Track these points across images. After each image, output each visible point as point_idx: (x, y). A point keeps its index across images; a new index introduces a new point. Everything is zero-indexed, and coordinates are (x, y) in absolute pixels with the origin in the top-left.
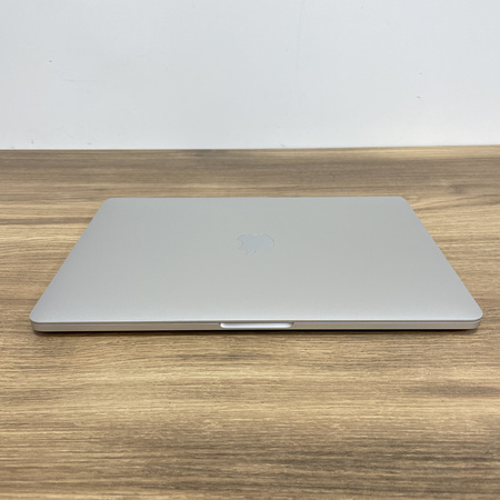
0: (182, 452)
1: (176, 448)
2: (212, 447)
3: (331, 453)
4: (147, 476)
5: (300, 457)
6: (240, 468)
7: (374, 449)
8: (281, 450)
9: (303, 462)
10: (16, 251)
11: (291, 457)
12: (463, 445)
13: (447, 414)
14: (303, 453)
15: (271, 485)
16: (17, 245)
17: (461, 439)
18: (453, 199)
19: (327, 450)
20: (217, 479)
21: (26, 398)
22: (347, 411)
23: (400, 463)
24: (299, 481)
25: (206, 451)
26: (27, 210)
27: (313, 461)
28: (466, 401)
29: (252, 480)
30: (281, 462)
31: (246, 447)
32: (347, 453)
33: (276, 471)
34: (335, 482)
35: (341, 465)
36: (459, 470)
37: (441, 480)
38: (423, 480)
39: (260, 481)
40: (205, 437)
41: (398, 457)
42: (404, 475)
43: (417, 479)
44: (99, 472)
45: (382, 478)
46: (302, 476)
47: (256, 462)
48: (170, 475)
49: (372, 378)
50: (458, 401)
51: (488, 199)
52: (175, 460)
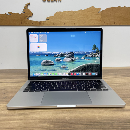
0: (62, 123)
1: (60, 123)
2: (69, 122)
3: (97, 123)
4: (54, 128)
5: (90, 124)
6: (76, 126)
7: (107, 121)
8: (85, 122)
9: (91, 124)
10: (14, 88)
11: (88, 124)
12: (128, 120)
13: (123, 115)
14: (91, 123)
15: (84, 129)
16: (13, 87)
17: (127, 119)
18: (115, 76)
19: (96, 122)
20: (71, 128)
21: (22, 115)
23: (114, 124)
24: (91, 128)
25: (67, 123)
26: (15, 80)
27: (93, 124)
29: (80, 128)
30: (86, 124)
31: (77, 122)
32: (101, 122)
33: (85, 126)
34: (99, 128)
35: (100, 125)
36: (128, 125)
37: (124, 127)
38: (120, 127)
39: (82, 128)
40: (66, 120)
41: (113, 123)
42: (115, 126)
43: (119, 127)
44: (42, 128)
45: (110, 127)
46: (91, 127)
47: (80, 125)
48: (60, 128)
51: (123, 76)
52: (60, 125)
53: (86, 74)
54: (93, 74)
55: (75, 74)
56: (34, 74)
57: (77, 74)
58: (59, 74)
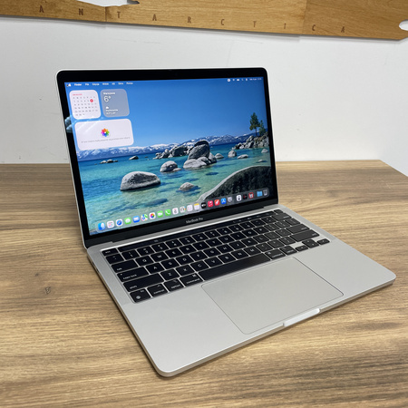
0: (237, 376)
1: (233, 374)
2: (253, 372)
3: (320, 369)
4: (223, 393)
5: (305, 373)
6: (274, 382)
7: (343, 363)
8: (293, 370)
9: (308, 375)
11: (300, 373)
12: (387, 356)
13: (374, 340)
14: (305, 370)
15: (296, 390)
17: (385, 354)
18: (332, 201)
19: (317, 367)
20: (264, 390)
22: (320, 343)
23: (358, 370)
24: (310, 385)
25: (251, 375)
27: (313, 374)
28: (381, 331)
29: (284, 388)
30: (295, 376)
31: (273, 370)
32: (329, 368)
33: (295, 382)
34: (329, 385)
35: (328, 375)
36: (389, 370)
37: (383, 377)
38: (373, 378)
39: (288, 388)
40: (246, 366)
41: (356, 367)
42: (363, 376)
43: (371, 378)
44: (194, 393)
45: (352, 379)
46: (310, 383)
47: (282, 378)
48: (236, 390)
49: (326, 323)
50: (377, 332)
51: (352, 200)
52: (235, 382)
53: (243, 198)
54: (259, 194)
55: (217, 203)
56: (103, 225)
57: (223, 200)
58: (177, 209)
